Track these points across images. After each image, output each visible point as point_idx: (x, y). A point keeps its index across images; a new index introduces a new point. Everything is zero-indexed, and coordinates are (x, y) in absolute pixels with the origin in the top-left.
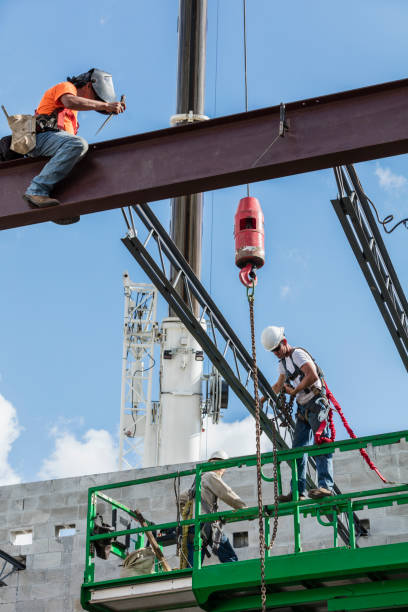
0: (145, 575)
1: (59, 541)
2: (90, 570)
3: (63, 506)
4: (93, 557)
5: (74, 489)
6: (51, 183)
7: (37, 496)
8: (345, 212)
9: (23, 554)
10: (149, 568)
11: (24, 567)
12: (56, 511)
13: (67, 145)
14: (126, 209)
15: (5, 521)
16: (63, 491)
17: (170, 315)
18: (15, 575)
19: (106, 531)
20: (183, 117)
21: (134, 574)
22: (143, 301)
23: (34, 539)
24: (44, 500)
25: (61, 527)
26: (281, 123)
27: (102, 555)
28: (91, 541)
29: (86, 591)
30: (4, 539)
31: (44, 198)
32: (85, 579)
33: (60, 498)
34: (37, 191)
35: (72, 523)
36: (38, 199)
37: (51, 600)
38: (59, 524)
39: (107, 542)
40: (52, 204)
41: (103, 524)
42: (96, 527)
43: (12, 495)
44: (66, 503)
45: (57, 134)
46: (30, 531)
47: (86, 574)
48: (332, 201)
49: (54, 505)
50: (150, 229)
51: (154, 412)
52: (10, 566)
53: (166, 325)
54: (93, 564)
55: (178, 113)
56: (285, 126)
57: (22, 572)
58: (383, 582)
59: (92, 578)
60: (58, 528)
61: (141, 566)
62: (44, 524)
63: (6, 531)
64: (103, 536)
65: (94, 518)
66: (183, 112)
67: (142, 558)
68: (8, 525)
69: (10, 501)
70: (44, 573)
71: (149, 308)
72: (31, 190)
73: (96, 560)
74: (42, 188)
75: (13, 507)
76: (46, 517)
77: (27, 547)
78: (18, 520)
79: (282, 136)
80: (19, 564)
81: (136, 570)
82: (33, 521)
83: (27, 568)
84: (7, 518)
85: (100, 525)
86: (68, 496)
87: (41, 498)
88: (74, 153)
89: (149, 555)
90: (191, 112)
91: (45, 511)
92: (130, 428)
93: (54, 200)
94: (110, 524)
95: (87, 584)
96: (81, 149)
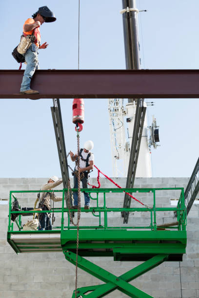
28: (11, 214)
29: (9, 234)
32: (9, 229)
47: (9, 227)
59: (12, 229)
64: (17, 212)
90: (128, 8)
95: (10, 232)
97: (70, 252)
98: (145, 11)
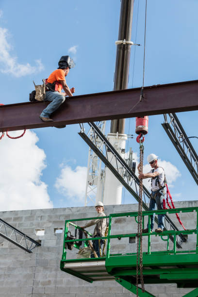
0: (87, 258)
1: (55, 235)
2: (64, 254)
3: (58, 220)
4: (66, 249)
5: (62, 213)
6: (50, 112)
7: (47, 215)
8: (167, 128)
9: (40, 239)
10: (89, 255)
11: (40, 245)
12: (54, 222)
13: (57, 98)
14: (81, 124)
15: (33, 225)
16: (58, 214)
17: (111, 132)
18: (36, 248)
19: (72, 239)
20: (121, 42)
21: (82, 258)
22: (99, 125)
23: (45, 233)
24: (50, 217)
25: (57, 229)
26: (141, 96)
27: (70, 248)
28: (66, 243)
29: (62, 263)
30: (32, 232)
31: (47, 118)
32: (63, 258)
33: (56, 216)
34: (45, 115)
35: (61, 227)
36: (45, 119)
37: (51, 260)
38: (56, 227)
39: (72, 243)
40: (51, 121)
41: (71, 236)
42: (68, 237)
43: (37, 214)
44: (59, 219)
45: (53, 93)
46: (43, 230)
47: (63, 256)
48: (162, 124)
49: (54, 219)
50: (91, 126)
51: (102, 175)
52: (34, 244)
53: (109, 136)
54: (66, 252)
55: (119, 40)
56: (142, 97)
57: (39, 247)
58: (183, 269)
59: (65, 257)
60: (55, 229)
61: (85, 254)
62: (50, 227)
63: (33, 229)
64: (71, 241)
65: (67, 233)
66: (121, 40)
67: (86, 251)
68: (34, 227)
69: (35, 216)
70: (48, 248)
71: (102, 128)
72: (42, 115)
73: (67, 251)
74: (46, 114)
75: (37, 219)
76: (50, 224)
77: (42, 237)
78: (38, 225)
79: (141, 101)
80: (38, 243)
81: (83, 256)
82: (45, 226)
83: (42, 245)
84: (34, 223)
85: (69, 236)
86: (60, 216)
87: (49, 216)
88: (60, 101)
89: (89, 250)
90: (125, 40)
91: (50, 222)
92: (91, 181)
93: (51, 120)
94: (74, 235)
95: (63, 260)
96: (62, 100)
97: (122, 279)
98: (139, 45)
